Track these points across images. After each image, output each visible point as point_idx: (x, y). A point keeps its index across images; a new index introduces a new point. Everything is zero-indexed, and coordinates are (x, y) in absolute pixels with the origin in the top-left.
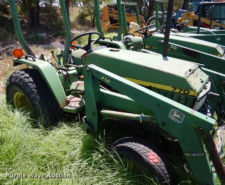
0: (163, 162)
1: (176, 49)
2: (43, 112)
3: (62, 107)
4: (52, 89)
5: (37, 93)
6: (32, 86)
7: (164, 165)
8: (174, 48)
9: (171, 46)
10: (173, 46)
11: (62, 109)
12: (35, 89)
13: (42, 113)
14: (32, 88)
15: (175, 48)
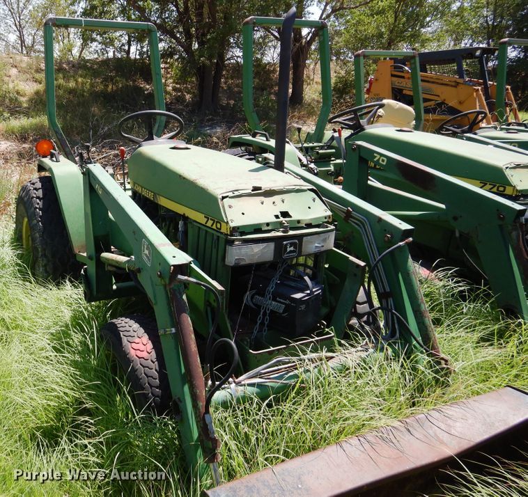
0: (156, 363)
1: (384, 163)
2: (44, 255)
3: (76, 251)
4: (65, 212)
5: (40, 217)
6: (38, 204)
7: (158, 369)
8: (381, 161)
9: (375, 155)
10: (378, 156)
11: (75, 255)
12: (40, 209)
13: (42, 255)
14: (37, 208)
15: (383, 161)
